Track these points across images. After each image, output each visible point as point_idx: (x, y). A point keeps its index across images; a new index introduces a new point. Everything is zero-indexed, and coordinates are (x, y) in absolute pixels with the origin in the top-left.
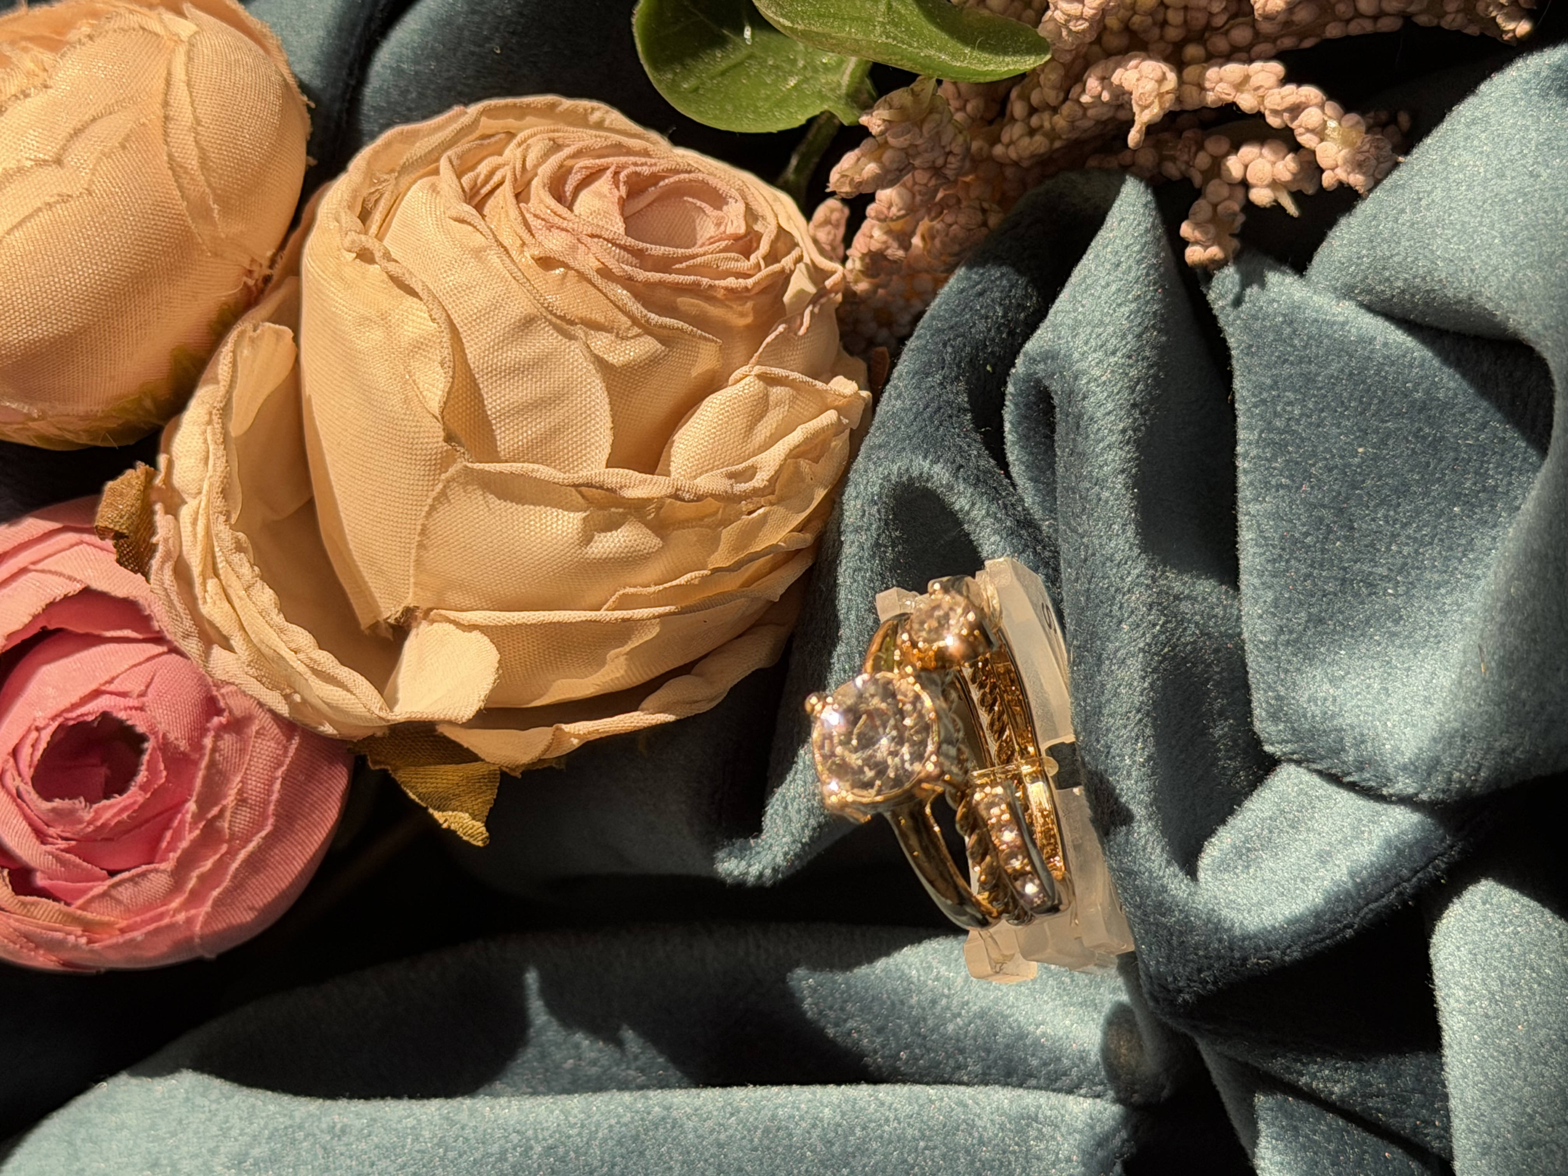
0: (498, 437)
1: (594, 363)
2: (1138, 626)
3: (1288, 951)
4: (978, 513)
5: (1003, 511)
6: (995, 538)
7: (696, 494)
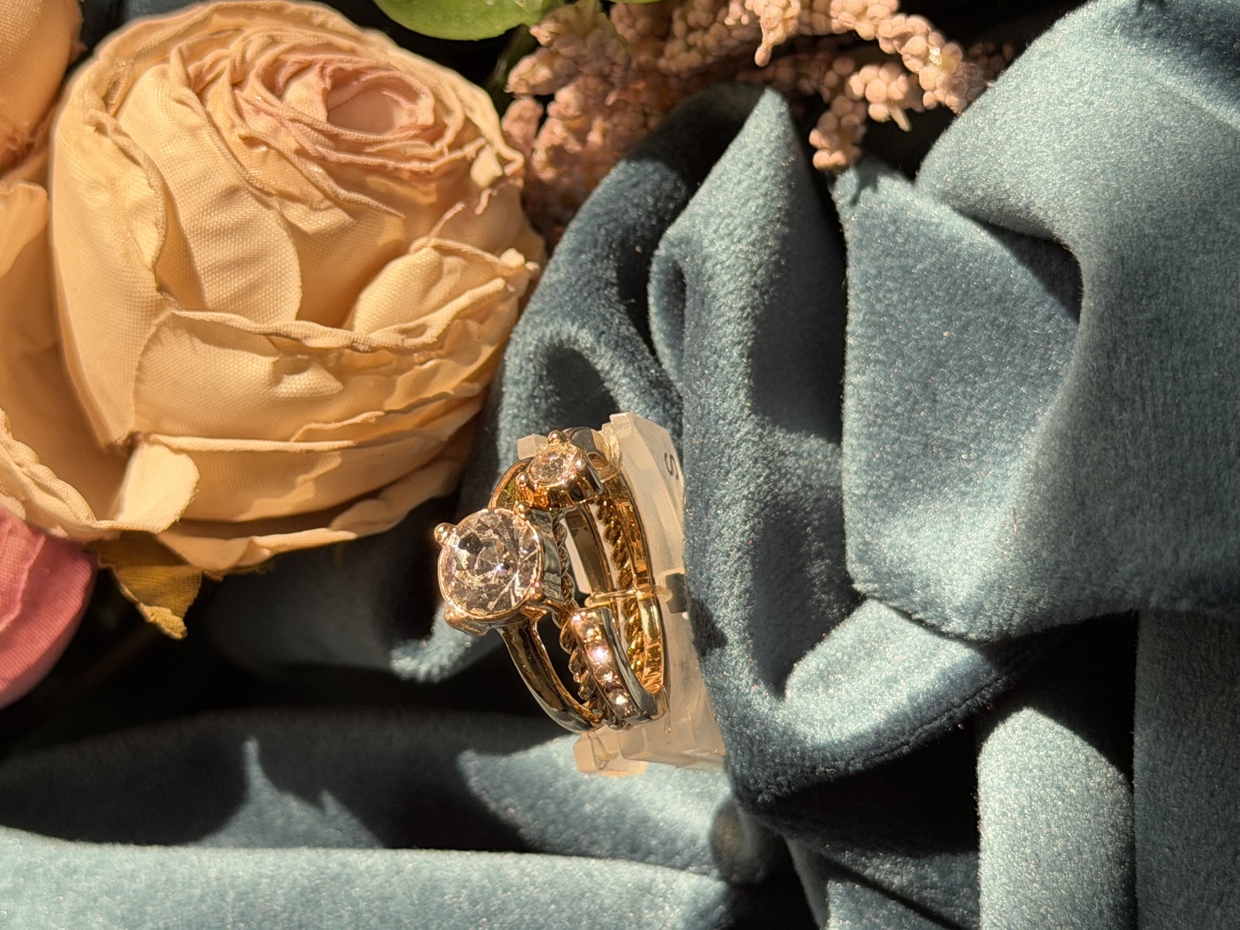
0: (206, 290)
1: (286, 230)
2: (744, 476)
3: (852, 762)
4: (618, 372)
5: (638, 373)
6: (630, 395)
7: (370, 346)
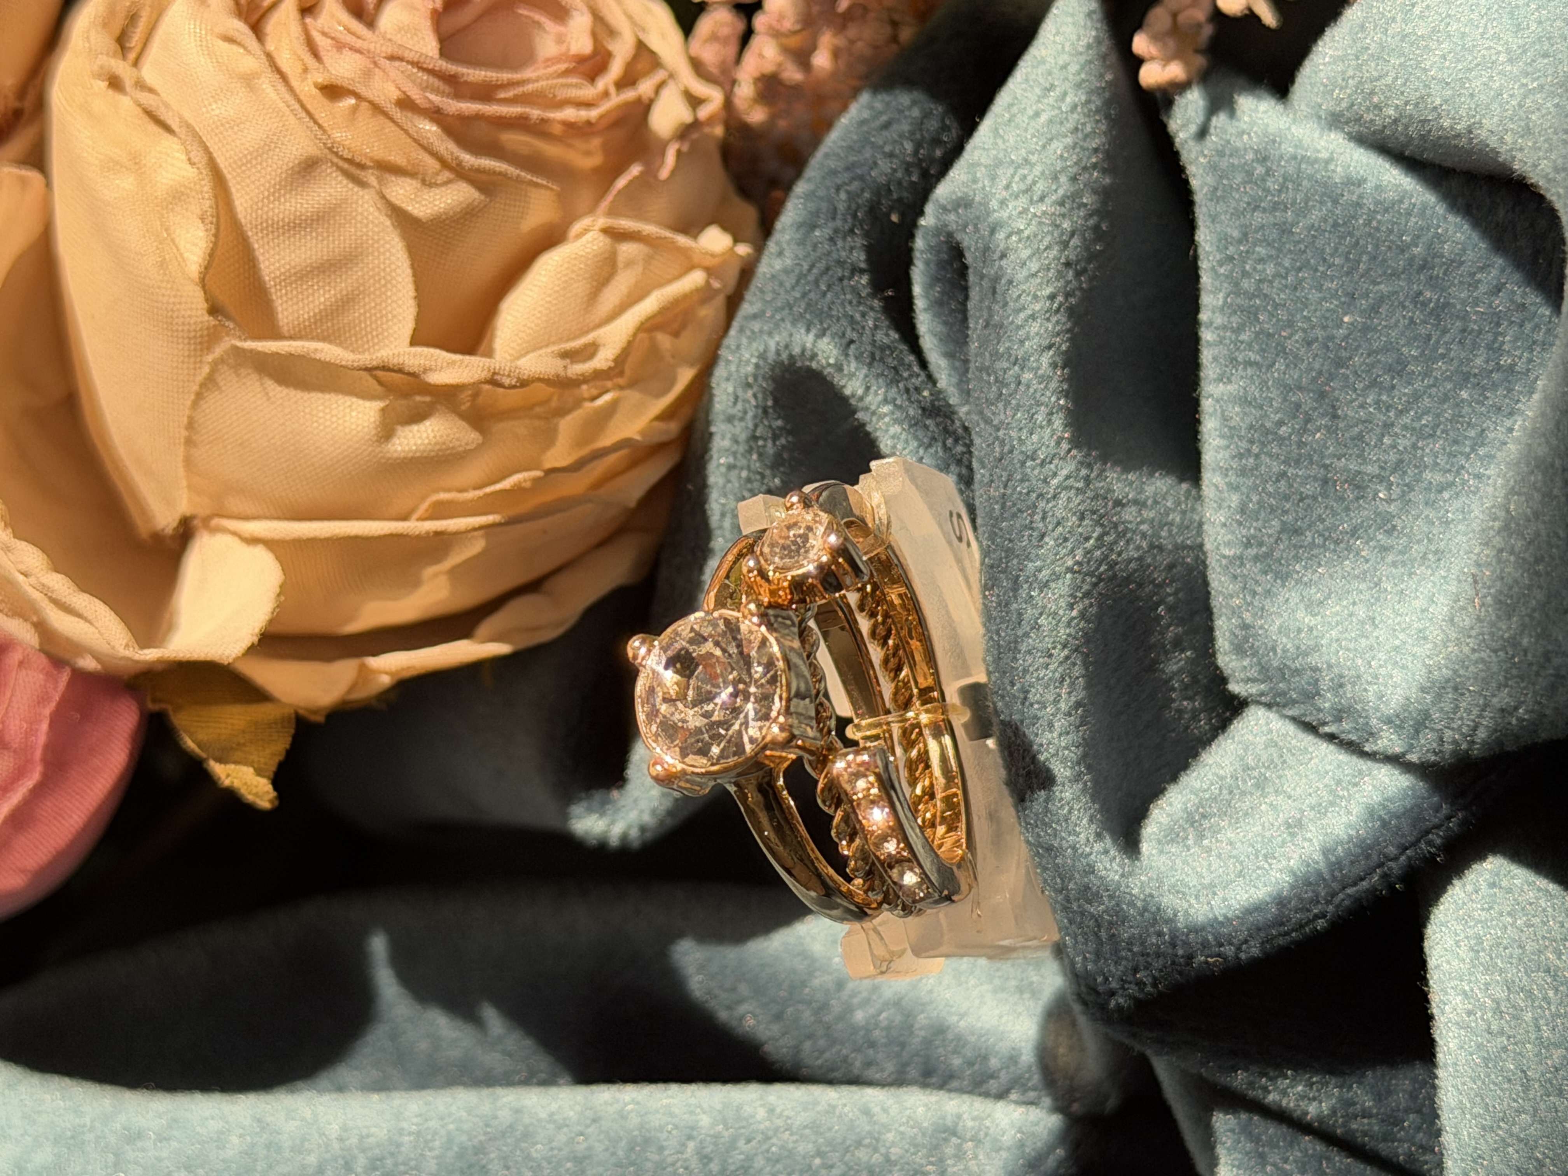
0: (280, 309)
1: (390, 217)
2: (1066, 540)
3: (1244, 946)
4: (874, 399)
5: (905, 397)
6: (896, 429)
7: (518, 378)
